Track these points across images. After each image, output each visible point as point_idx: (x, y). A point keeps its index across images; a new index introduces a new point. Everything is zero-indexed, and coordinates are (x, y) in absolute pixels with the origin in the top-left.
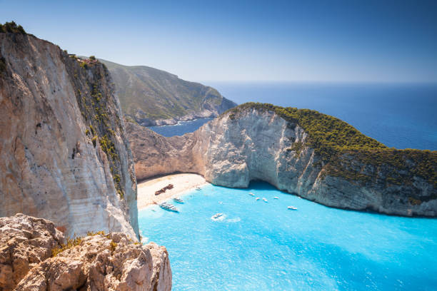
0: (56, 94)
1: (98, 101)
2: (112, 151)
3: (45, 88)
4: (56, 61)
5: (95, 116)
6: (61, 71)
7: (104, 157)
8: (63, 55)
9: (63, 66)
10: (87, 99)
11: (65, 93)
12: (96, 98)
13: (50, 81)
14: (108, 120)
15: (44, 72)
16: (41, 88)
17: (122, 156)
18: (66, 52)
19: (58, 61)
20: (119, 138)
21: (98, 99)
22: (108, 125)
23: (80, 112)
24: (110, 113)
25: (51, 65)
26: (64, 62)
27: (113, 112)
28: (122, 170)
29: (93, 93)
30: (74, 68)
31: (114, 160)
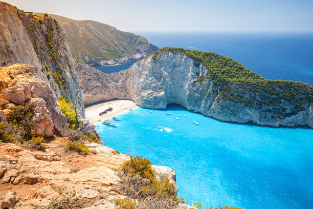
0: (16, 42)
1: (51, 48)
2: (63, 83)
3: (7, 38)
4: (14, 18)
5: (50, 58)
6: (19, 25)
7: (56, 86)
8: (20, 14)
9: (20, 22)
10: (42, 46)
11: (24, 42)
12: (50, 45)
13: (11, 33)
14: (59, 61)
15: (6, 26)
16: (4, 38)
17: (71, 86)
18: (22, 11)
19: (16, 18)
20: (68, 74)
21: (51, 45)
22: (60, 64)
23: (36, 55)
24: (61, 56)
25: (11, 21)
26: (21, 19)
27: (63, 55)
28: (71, 96)
29: (47, 41)
30: (31, 23)
31: (65, 89)
